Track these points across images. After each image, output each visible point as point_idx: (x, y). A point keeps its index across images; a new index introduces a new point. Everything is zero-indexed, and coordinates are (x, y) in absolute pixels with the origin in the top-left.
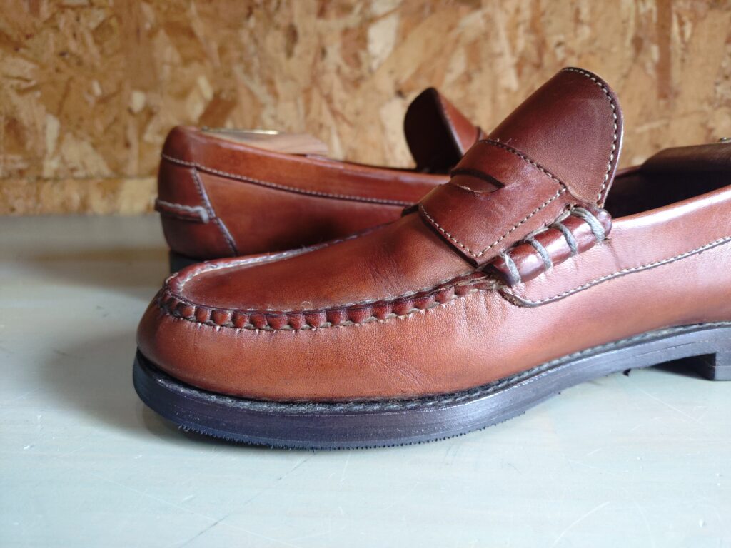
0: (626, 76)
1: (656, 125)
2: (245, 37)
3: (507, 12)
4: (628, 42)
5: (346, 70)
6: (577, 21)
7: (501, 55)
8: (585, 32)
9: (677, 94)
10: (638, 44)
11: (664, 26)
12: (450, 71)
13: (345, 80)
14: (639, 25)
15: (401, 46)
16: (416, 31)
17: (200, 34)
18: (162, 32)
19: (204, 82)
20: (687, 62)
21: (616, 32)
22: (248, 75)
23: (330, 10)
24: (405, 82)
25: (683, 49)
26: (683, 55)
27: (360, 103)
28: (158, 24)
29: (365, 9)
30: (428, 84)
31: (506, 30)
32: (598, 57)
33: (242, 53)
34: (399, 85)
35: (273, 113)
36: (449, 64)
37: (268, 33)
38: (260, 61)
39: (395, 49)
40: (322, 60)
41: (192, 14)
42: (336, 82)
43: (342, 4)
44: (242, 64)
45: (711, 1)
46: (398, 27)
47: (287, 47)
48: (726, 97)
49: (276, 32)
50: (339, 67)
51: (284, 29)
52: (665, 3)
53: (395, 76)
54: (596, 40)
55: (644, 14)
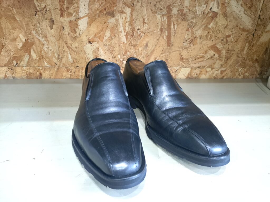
0: (158, 40)
1: (166, 54)
2: (35, 21)
3: (123, 19)
4: (159, 29)
5: (71, 34)
6: (144, 23)
7: (121, 32)
8: (146, 26)
9: (172, 45)
10: (162, 30)
11: (169, 25)
12: (106, 36)
13: (71, 37)
14: (162, 25)
15: (89, 27)
16: (94, 23)
17: (18, 19)
18: (3, 18)
19: (21, 35)
20: (176, 36)
21: (155, 26)
22: (37, 34)
23: (65, 14)
24: (91, 39)
25: (174, 32)
26: (174, 34)
27: (77, 45)
28: (2, 15)
29: (77, 15)
30: (99, 40)
31: (122, 24)
32: (150, 34)
33: (35, 27)
34: (89, 39)
35: (47, 47)
36: (105, 34)
37: (43, 20)
38: (41, 30)
39: (87, 28)
40: (63, 30)
41: (14, 12)
42: (68, 38)
43: (69, 13)
44: (34, 30)
45: (183, 18)
46: (88, 21)
47: (50, 26)
48: (186, 46)
49: (46, 20)
50: (69, 33)
51: (49, 19)
52: (169, 18)
53: (88, 37)
54: (149, 29)
55: (163, 21)
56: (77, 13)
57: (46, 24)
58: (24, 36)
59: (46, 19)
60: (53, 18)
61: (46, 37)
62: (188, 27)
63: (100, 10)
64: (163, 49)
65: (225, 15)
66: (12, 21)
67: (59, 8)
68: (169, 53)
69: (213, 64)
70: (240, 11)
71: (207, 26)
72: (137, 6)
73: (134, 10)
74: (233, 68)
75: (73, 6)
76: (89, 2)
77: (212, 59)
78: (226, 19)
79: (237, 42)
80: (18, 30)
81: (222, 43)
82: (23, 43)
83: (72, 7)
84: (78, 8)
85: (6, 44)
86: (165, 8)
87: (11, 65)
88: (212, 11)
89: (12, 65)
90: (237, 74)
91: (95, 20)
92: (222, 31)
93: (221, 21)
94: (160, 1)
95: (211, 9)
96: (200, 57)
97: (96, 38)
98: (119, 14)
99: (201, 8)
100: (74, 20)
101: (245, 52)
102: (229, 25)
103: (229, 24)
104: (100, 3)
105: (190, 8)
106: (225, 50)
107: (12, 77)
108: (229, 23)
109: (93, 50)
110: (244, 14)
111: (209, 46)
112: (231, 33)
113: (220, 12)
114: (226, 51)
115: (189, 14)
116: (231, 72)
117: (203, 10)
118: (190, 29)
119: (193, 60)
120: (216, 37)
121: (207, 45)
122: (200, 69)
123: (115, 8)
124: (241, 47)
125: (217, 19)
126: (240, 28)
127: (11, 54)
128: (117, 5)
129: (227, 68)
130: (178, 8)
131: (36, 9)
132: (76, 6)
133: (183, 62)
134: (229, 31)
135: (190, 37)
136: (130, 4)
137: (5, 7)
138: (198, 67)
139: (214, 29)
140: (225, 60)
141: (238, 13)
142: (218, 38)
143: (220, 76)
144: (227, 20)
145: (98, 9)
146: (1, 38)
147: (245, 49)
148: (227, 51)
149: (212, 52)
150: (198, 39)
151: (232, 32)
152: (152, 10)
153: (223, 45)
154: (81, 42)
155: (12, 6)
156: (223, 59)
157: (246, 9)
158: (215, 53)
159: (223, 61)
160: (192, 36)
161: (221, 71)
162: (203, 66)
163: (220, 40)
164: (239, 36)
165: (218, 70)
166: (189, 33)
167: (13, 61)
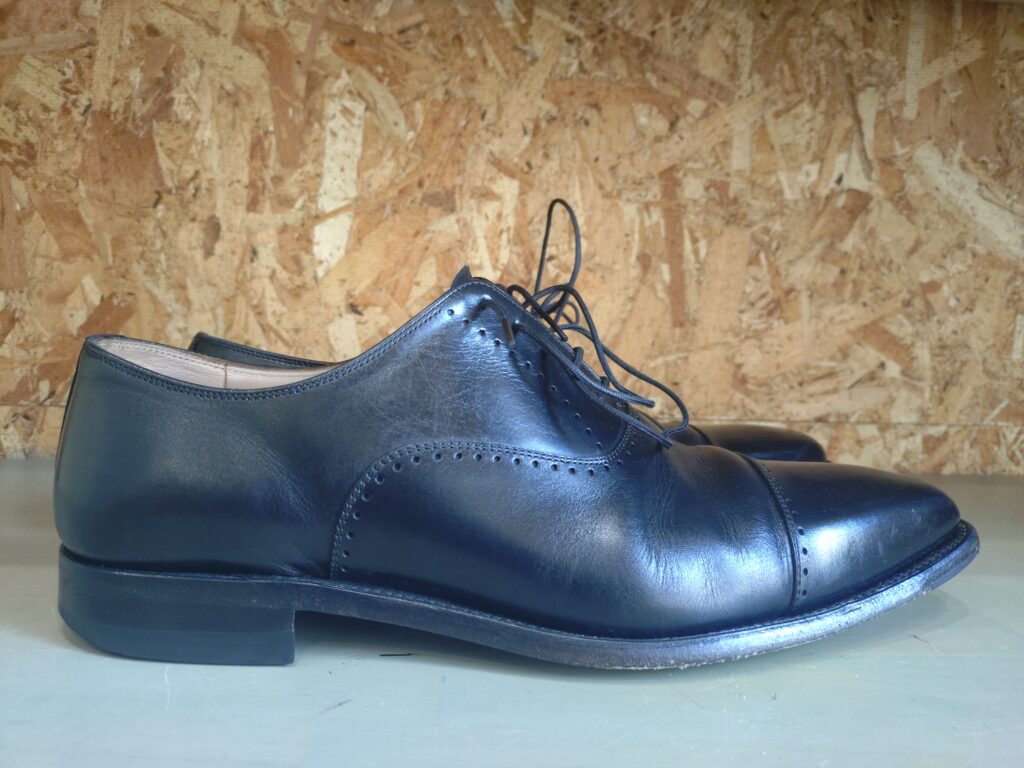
0: (632, 299)
1: (671, 358)
2: (149, 228)
3: (487, 217)
4: (633, 259)
5: (283, 275)
9: (695, 322)
10: (645, 261)
11: (674, 241)
12: (418, 284)
13: (281, 288)
14: (644, 240)
15: (355, 250)
16: (374, 233)
17: (88, 221)
18: (36, 215)
19: (89, 282)
20: (704, 284)
21: (618, 247)
22: (151, 276)
23: (264, 201)
24: (362, 294)
25: (699, 270)
26: (699, 276)
27: (300, 317)
28: (33, 206)
29: (309, 204)
30: (389, 297)
31: (486, 237)
32: (598, 275)
33: (145, 248)
34: (351, 296)
35: (181, 324)
36: (415, 275)
37: (180, 225)
38: (168, 259)
39: (348, 252)
40: (252, 261)
41: (80, 196)
42: (271, 292)
43: (279, 196)
44: (143, 263)
45: (727, 216)
46: (351, 227)
47: (205, 243)
48: (753, 327)
49: (191, 225)
50: (274, 272)
51: (202, 221)
52: (674, 216)
53: (347, 286)
54: (593, 256)
55: (650, 227)
56: (313, 199)
57: (189, 237)
58: (98, 284)
59: (193, 220)
60: (218, 215)
61: (183, 287)
62: (754, 247)
63: (400, 187)
64: (657, 335)
65: (904, 204)
66: (67, 228)
67: (245, 179)
68: (682, 355)
69: (885, 404)
70: (961, 189)
71: (832, 245)
72: (543, 173)
73: (531, 186)
74: (976, 428)
75: (300, 170)
76: (362, 158)
77: (875, 383)
78: (909, 218)
79: (971, 310)
80: (80, 259)
81: (909, 316)
82: (92, 311)
83: (296, 175)
84: (318, 180)
85: (24, 314)
86: (653, 177)
87: (27, 399)
88: (846, 188)
89: (33, 398)
90: (999, 453)
91: (380, 222)
92: (899, 268)
93: (887, 225)
94: (632, 154)
95: (839, 180)
96: (820, 373)
97: (381, 290)
98: (473, 202)
99: (801, 178)
100: (298, 224)
101: (1019, 356)
102: (926, 243)
103: (924, 238)
104: (403, 160)
105: (754, 177)
106: (926, 345)
107: (24, 450)
108: (923, 234)
109: (366, 338)
110: (981, 201)
111: (852, 326)
112: (939, 275)
113: (878, 192)
114: (931, 348)
115: (755, 198)
116: (974, 443)
117: (807, 185)
118: (762, 256)
119: (792, 387)
120: (879, 292)
121: (844, 322)
122: (827, 430)
123: (458, 180)
124: (997, 333)
125: (872, 219)
126: (975, 255)
127: (35, 353)
128: (468, 168)
129: (949, 426)
130: (708, 175)
131: (162, 183)
132: (309, 172)
133: (748, 393)
134: (932, 267)
135: (766, 288)
136: (516, 165)
137: (51, 178)
138: (819, 420)
139: (866, 257)
140: (932, 389)
141: (955, 193)
142: (889, 293)
143: (922, 462)
144: (913, 223)
145: (392, 183)
146: (13, 292)
147: (1016, 341)
148: (938, 351)
149: (870, 355)
150: (804, 298)
151: (945, 269)
152: (601, 187)
153: (913, 324)
154: (320, 304)
155: (75, 174)
156: (926, 385)
157: (986, 180)
158: (883, 358)
159: (927, 395)
160: (773, 287)
161: (926, 440)
162: (838, 415)
163: (899, 305)
164: (977, 286)
165: (912, 434)
166: (762, 271)
167: (39, 380)
